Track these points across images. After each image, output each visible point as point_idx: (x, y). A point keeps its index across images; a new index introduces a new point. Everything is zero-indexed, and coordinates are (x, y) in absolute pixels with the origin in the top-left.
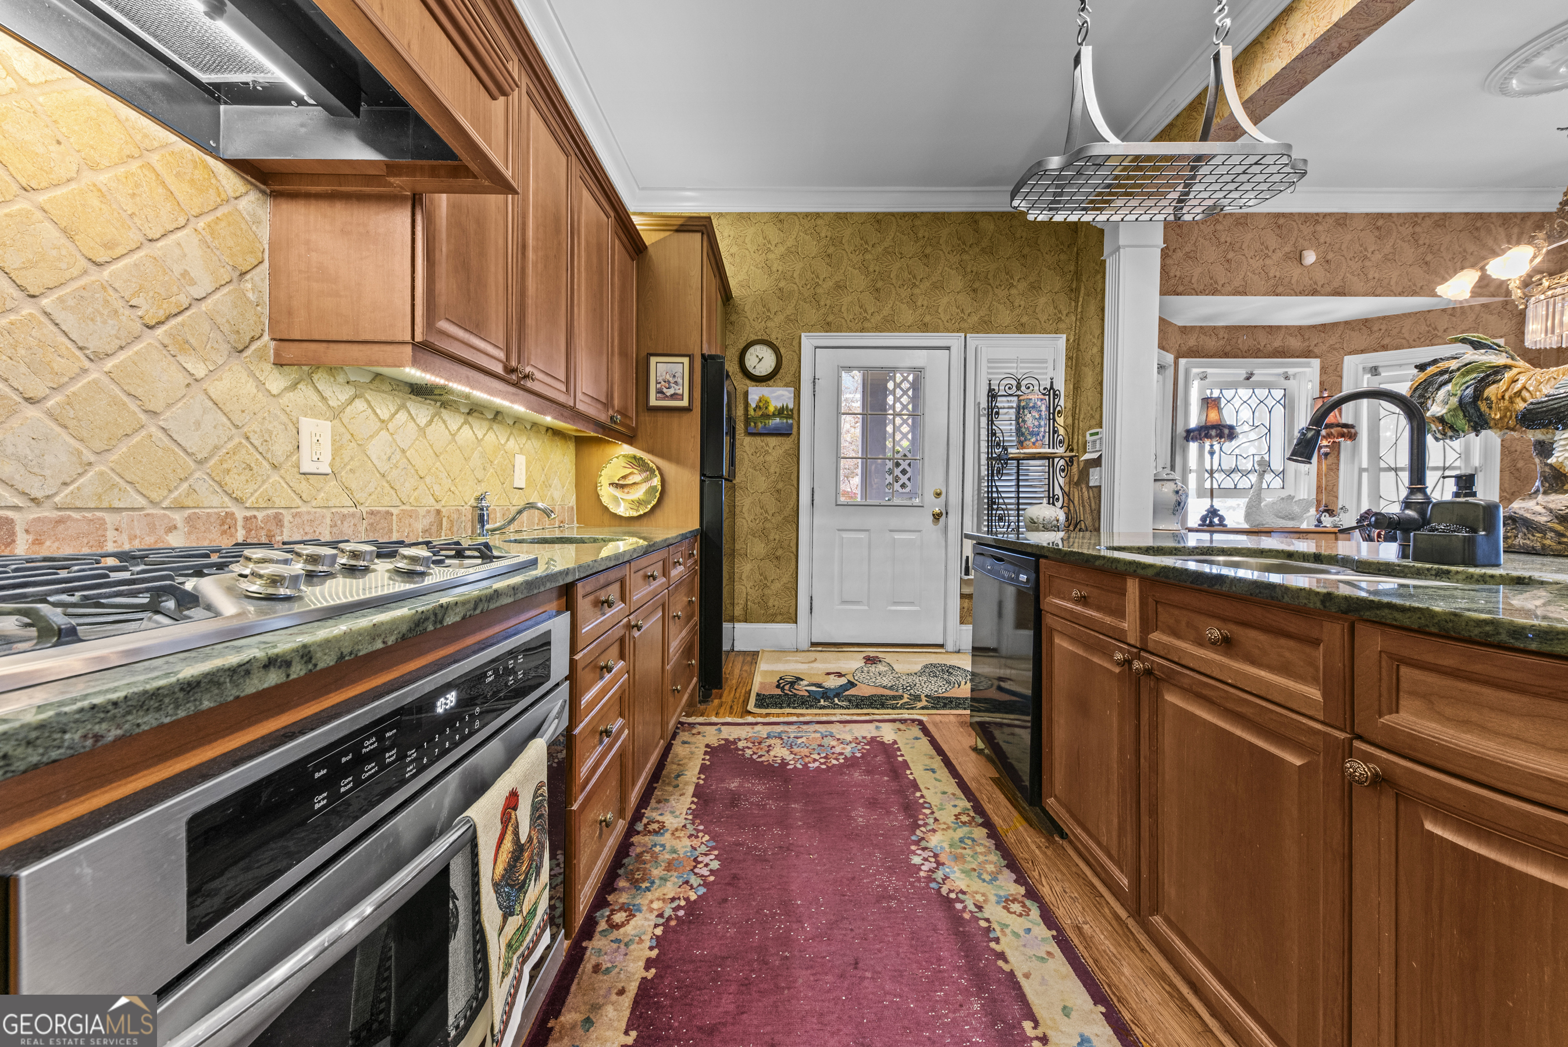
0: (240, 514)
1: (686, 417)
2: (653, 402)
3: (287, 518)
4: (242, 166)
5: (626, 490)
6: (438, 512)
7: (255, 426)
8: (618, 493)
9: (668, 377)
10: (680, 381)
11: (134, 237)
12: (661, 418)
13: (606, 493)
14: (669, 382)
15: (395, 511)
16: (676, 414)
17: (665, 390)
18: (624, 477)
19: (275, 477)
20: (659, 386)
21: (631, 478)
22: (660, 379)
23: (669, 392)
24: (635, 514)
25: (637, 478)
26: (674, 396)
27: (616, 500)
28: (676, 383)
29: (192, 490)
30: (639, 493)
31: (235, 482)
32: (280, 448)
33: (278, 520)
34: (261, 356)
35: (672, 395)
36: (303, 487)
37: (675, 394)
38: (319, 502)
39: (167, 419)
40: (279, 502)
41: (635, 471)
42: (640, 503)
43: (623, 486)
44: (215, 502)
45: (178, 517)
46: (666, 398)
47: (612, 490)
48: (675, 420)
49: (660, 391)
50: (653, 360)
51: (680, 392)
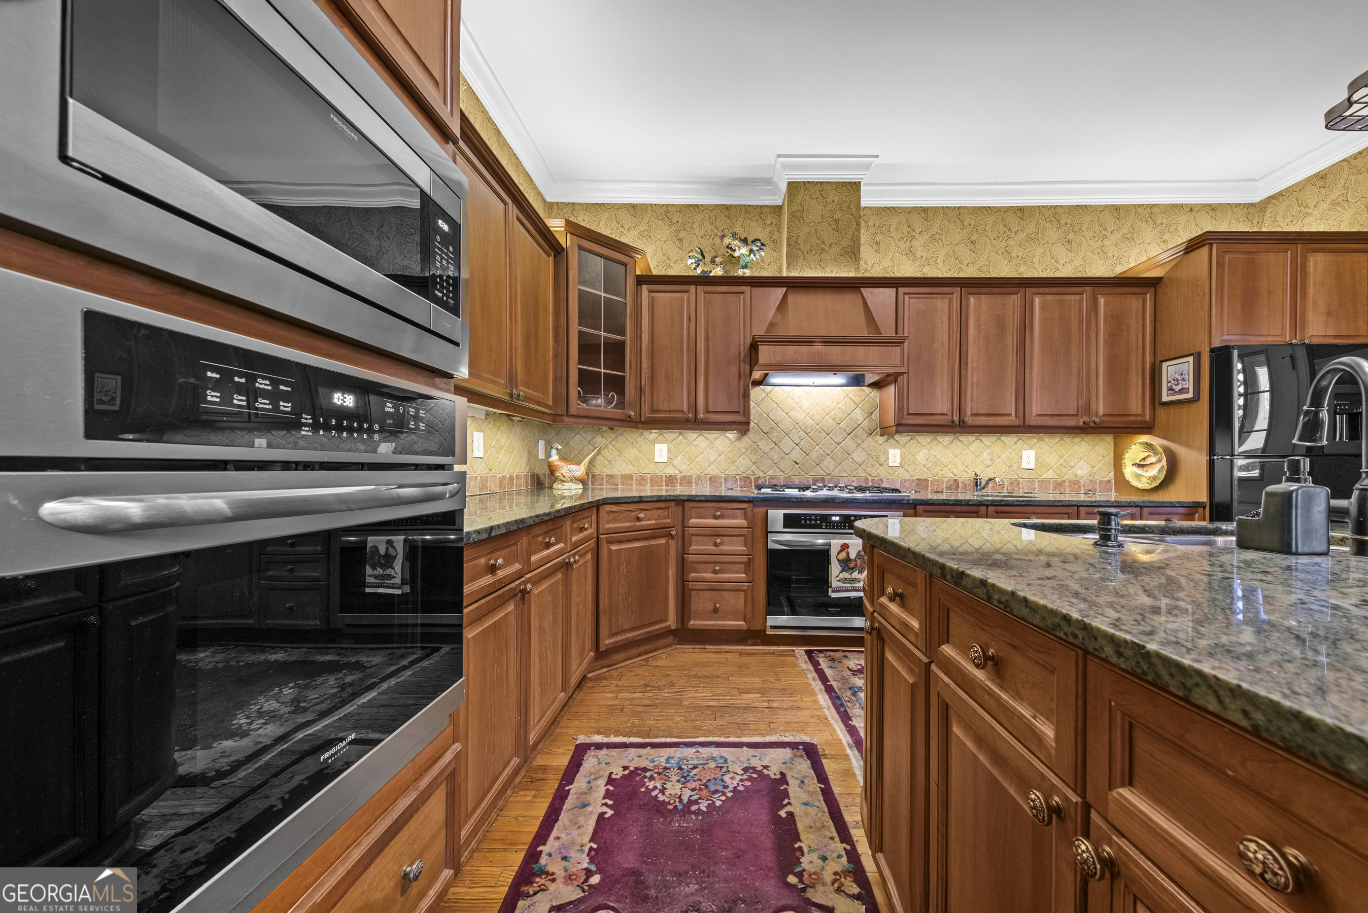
0: (870, 478)
1: (1193, 407)
2: (1165, 398)
3: (885, 480)
4: (870, 386)
5: (1145, 469)
6: (956, 480)
7: (874, 454)
8: (1139, 471)
9: (1176, 376)
10: (1186, 377)
11: (846, 415)
12: (1173, 410)
13: (1129, 471)
14: (1177, 380)
15: (930, 479)
16: (1185, 405)
17: (1174, 387)
18: (1144, 459)
19: (881, 468)
20: (1169, 385)
21: (1148, 459)
22: (1170, 379)
23: (1177, 388)
24: (1149, 487)
25: (1153, 459)
26: (1182, 391)
27: (1138, 476)
28: (1183, 380)
29: (858, 472)
30: (1153, 471)
31: (869, 470)
32: (882, 459)
33: (882, 481)
34: (877, 434)
35: (1180, 390)
36: (890, 471)
37: (1183, 389)
38: (896, 475)
39: (853, 456)
40: (881, 475)
41: (1152, 454)
42: (1154, 478)
43: (1143, 466)
44: (863, 475)
45: (854, 479)
46: (1175, 393)
47: (1135, 469)
48: (1185, 409)
49: (1171, 389)
50: (1165, 365)
51: (1187, 386)
